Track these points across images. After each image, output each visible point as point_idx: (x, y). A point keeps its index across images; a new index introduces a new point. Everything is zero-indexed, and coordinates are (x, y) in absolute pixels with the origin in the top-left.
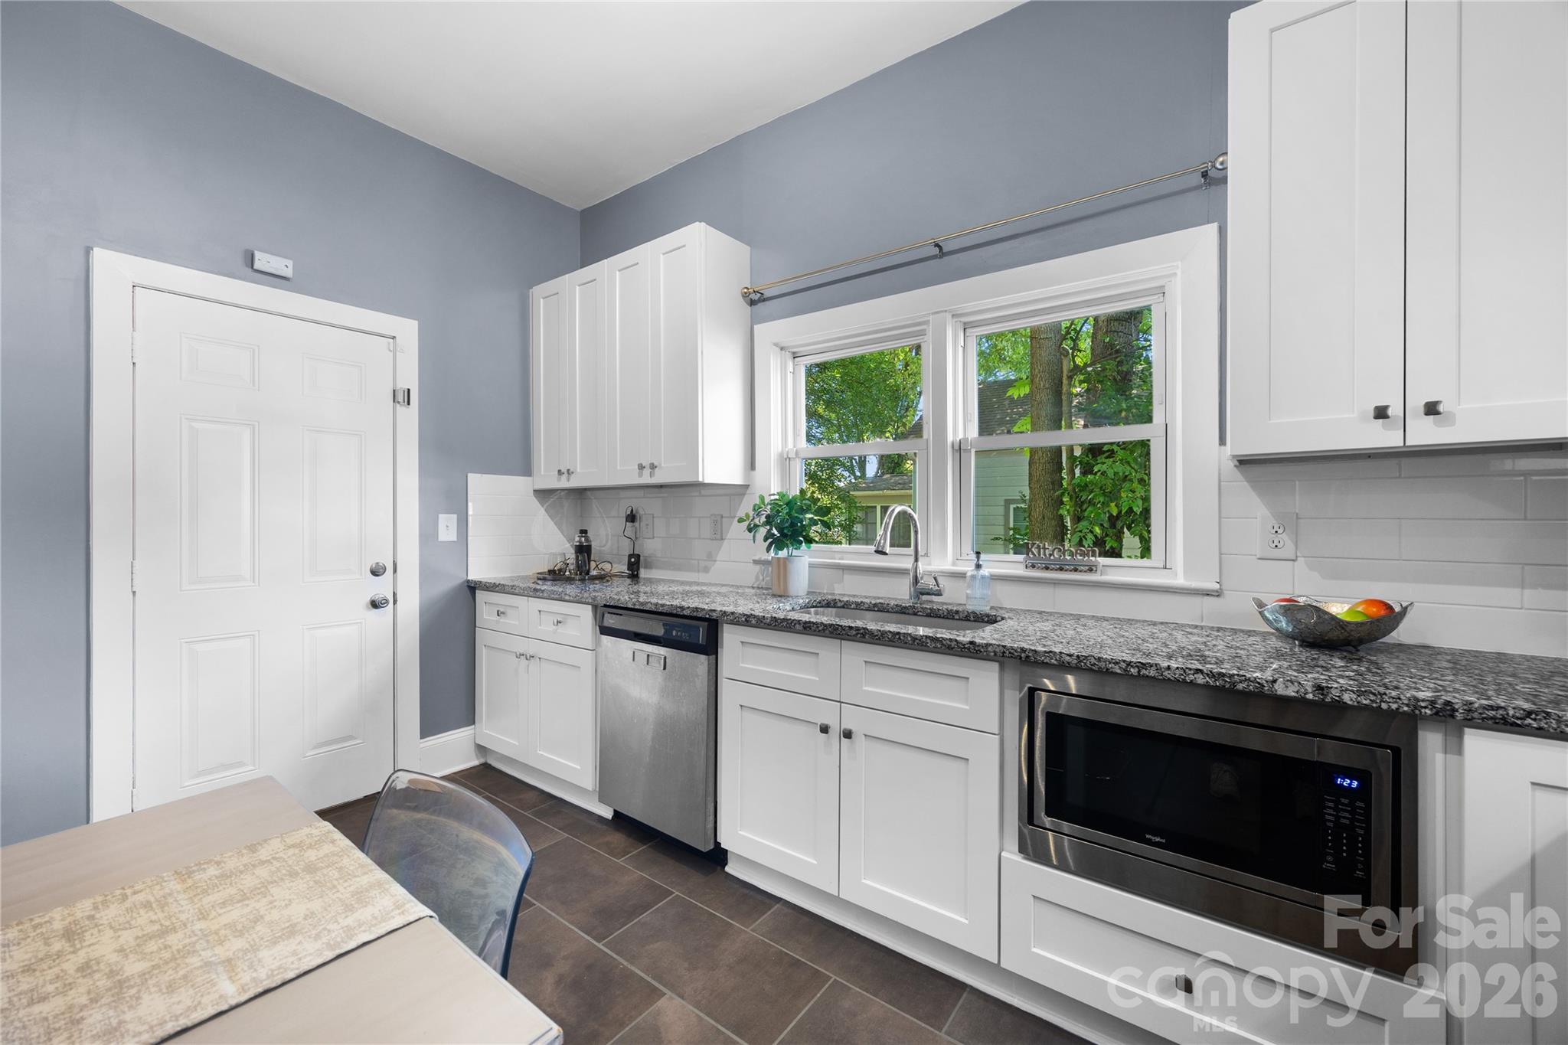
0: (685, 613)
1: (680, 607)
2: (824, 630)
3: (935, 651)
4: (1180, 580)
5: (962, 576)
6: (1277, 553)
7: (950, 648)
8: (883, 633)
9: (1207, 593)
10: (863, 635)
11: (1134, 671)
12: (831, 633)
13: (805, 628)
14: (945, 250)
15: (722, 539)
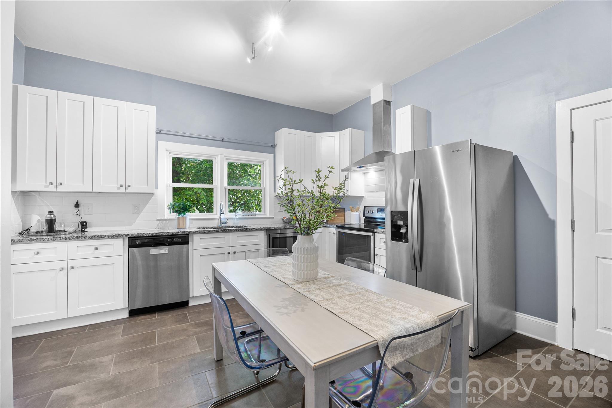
0: (179, 233)
1: (177, 232)
2: (228, 231)
3: (254, 231)
4: (268, 216)
5: (232, 219)
6: (281, 211)
7: (257, 229)
8: (243, 229)
9: (272, 218)
10: (238, 230)
11: (284, 228)
12: (230, 231)
13: (223, 231)
14: (224, 140)
15: (139, 213)
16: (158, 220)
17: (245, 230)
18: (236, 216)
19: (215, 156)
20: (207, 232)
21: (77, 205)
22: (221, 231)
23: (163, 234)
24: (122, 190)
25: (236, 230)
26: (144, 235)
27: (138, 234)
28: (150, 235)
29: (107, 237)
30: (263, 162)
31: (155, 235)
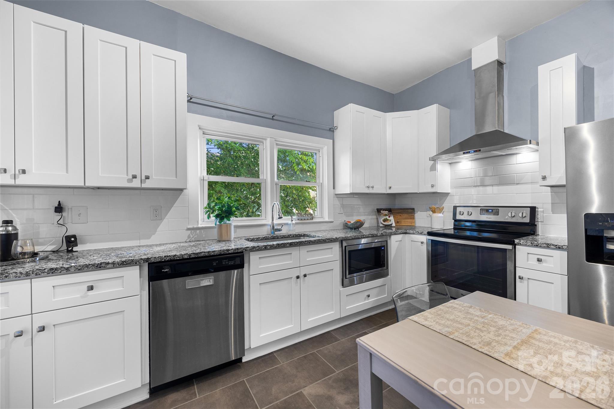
0: (230, 252)
1: (226, 250)
2: (297, 244)
3: (329, 242)
4: (327, 219)
6: (341, 212)
7: (332, 240)
8: (315, 241)
9: (332, 222)
10: (310, 243)
12: (299, 244)
13: (290, 245)
14: (274, 118)
15: (162, 219)
16: (188, 229)
17: (317, 242)
18: (292, 221)
19: (262, 140)
20: (269, 247)
21: (59, 209)
22: (287, 245)
23: (206, 254)
24: (136, 183)
25: (307, 242)
26: (175, 257)
27: (165, 256)
28: (186, 257)
29: (110, 266)
30: (319, 150)
31: (193, 256)
